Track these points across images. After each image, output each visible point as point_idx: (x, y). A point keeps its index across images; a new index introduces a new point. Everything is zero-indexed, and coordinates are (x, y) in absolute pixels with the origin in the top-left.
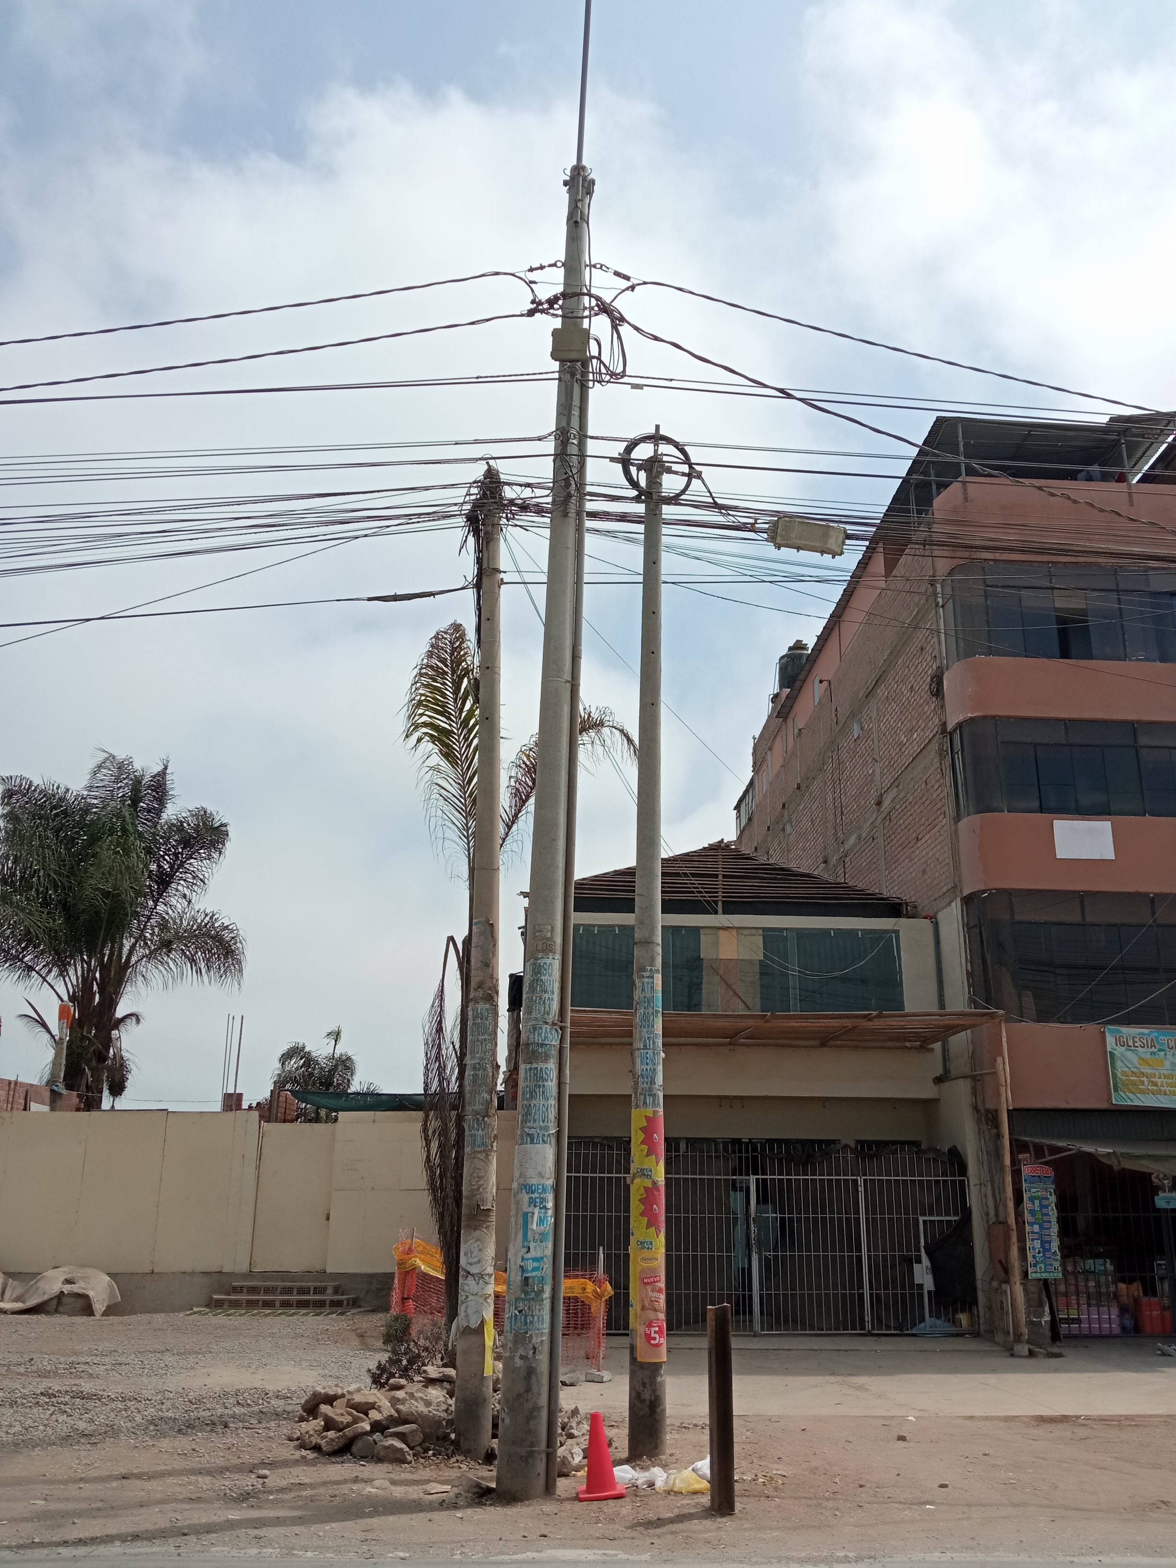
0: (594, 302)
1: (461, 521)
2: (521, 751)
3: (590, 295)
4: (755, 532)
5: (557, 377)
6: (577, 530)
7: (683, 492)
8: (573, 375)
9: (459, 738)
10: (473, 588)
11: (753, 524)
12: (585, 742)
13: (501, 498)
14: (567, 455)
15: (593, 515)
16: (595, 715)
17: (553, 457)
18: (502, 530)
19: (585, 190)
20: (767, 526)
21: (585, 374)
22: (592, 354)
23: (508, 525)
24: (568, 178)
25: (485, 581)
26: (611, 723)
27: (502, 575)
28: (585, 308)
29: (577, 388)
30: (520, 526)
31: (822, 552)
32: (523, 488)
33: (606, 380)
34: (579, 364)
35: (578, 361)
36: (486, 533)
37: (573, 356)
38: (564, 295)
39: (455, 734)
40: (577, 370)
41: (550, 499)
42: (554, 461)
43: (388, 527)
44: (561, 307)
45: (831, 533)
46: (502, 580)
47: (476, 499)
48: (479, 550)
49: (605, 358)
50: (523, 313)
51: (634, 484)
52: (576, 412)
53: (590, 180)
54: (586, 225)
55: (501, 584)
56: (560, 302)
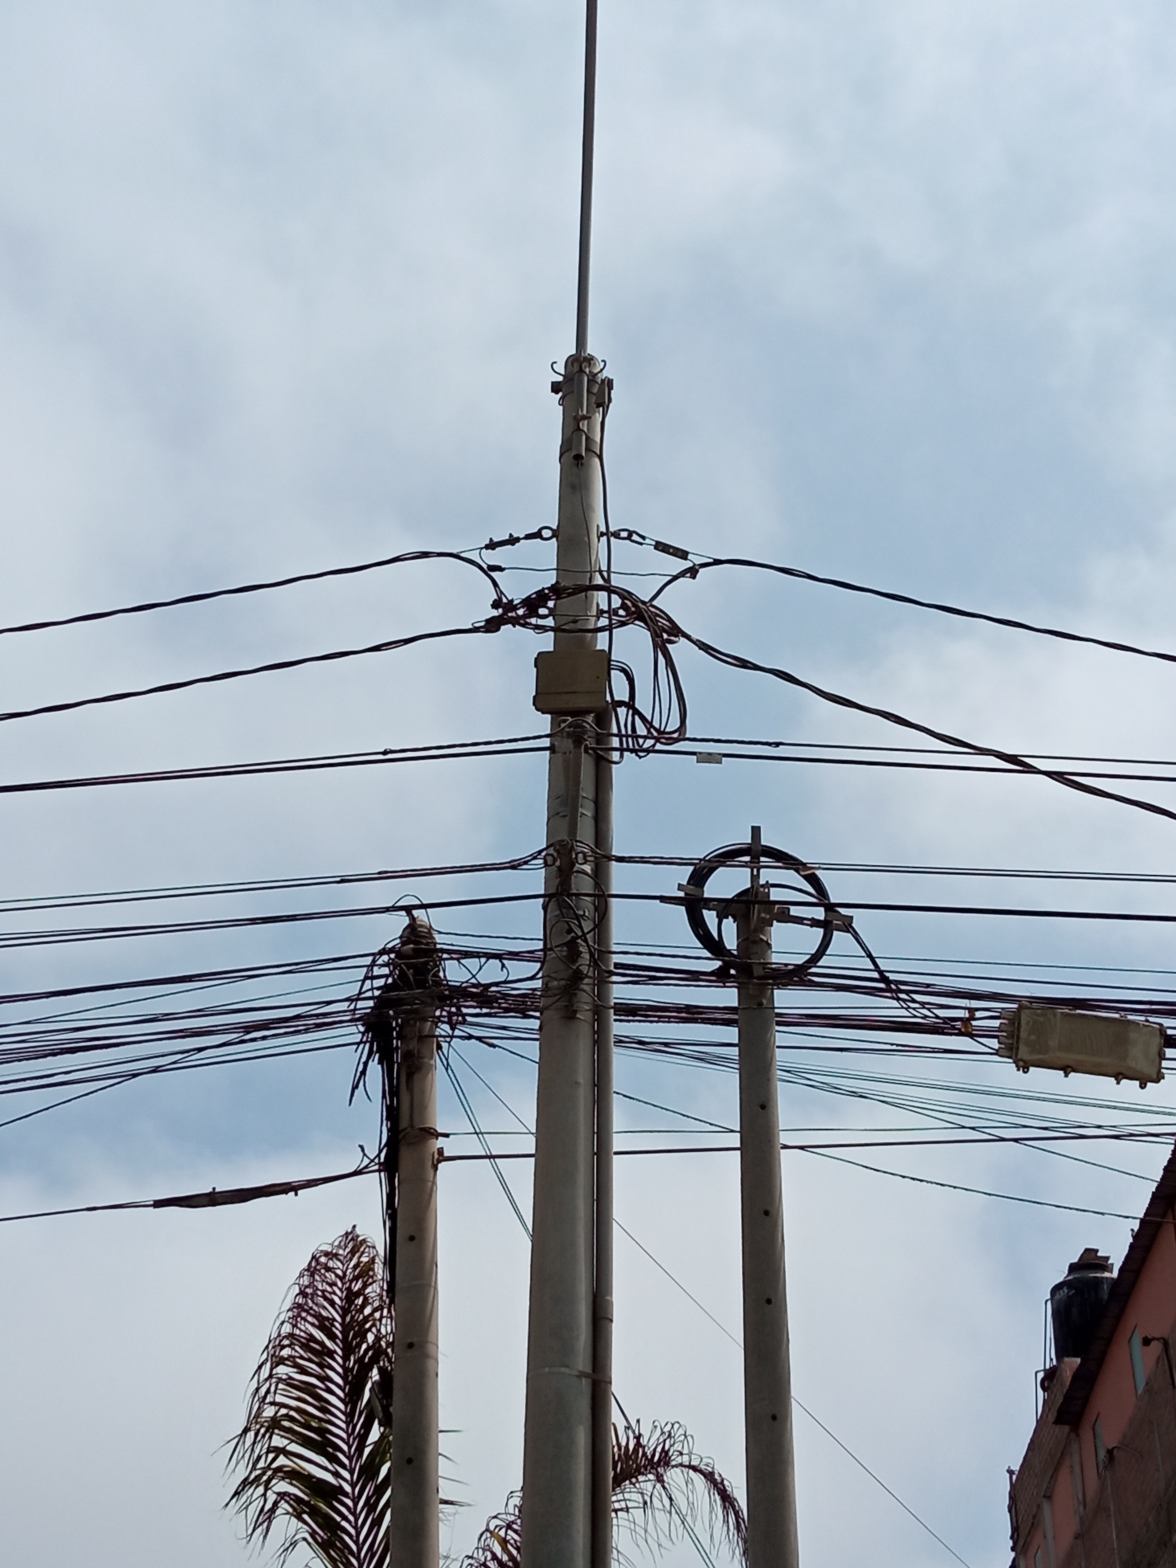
0: (616, 601)
1: (354, 1032)
2: (487, 1530)
3: (610, 590)
4: (972, 1036)
5: (548, 745)
6: (595, 1042)
7: (815, 959)
8: (578, 740)
9: (356, 1504)
10: (379, 1171)
11: (966, 1021)
12: (630, 1504)
13: (438, 982)
14: (570, 895)
15: (630, 1011)
16: (651, 1442)
17: (541, 900)
18: (439, 1047)
19: (593, 399)
20: (996, 1023)
21: (602, 738)
22: (616, 698)
23: (452, 1037)
24: (560, 379)
25: (406, 1157)
26: (685, 1460)
27: (441, 1142)
28: (601, 613)
29: (587, 764)
30: (479, 1039)
31: (1118, 1077)
32: (483, 960)
33: (645, 746)
34: (590, 718)
35: (587, 712)
36: (408, 1055)
37: (581, 702)
38: (556, 590)
39: (346, 1495)
40: (585, 732)
41: (538, 984)
42: (545, 907)
43: (200, 1050)
44: (552, 613)
45: (1133, 1035)
46: (441, 1151)
47: (385, 988)
48: (392, 1091)
49: (643, 703)
50: (477, 625)
51: (714, 946)
52: (587, 811)
53: (603, 381)
54: (597, 461)
55: (439, 1161)
56: (551, 604)
